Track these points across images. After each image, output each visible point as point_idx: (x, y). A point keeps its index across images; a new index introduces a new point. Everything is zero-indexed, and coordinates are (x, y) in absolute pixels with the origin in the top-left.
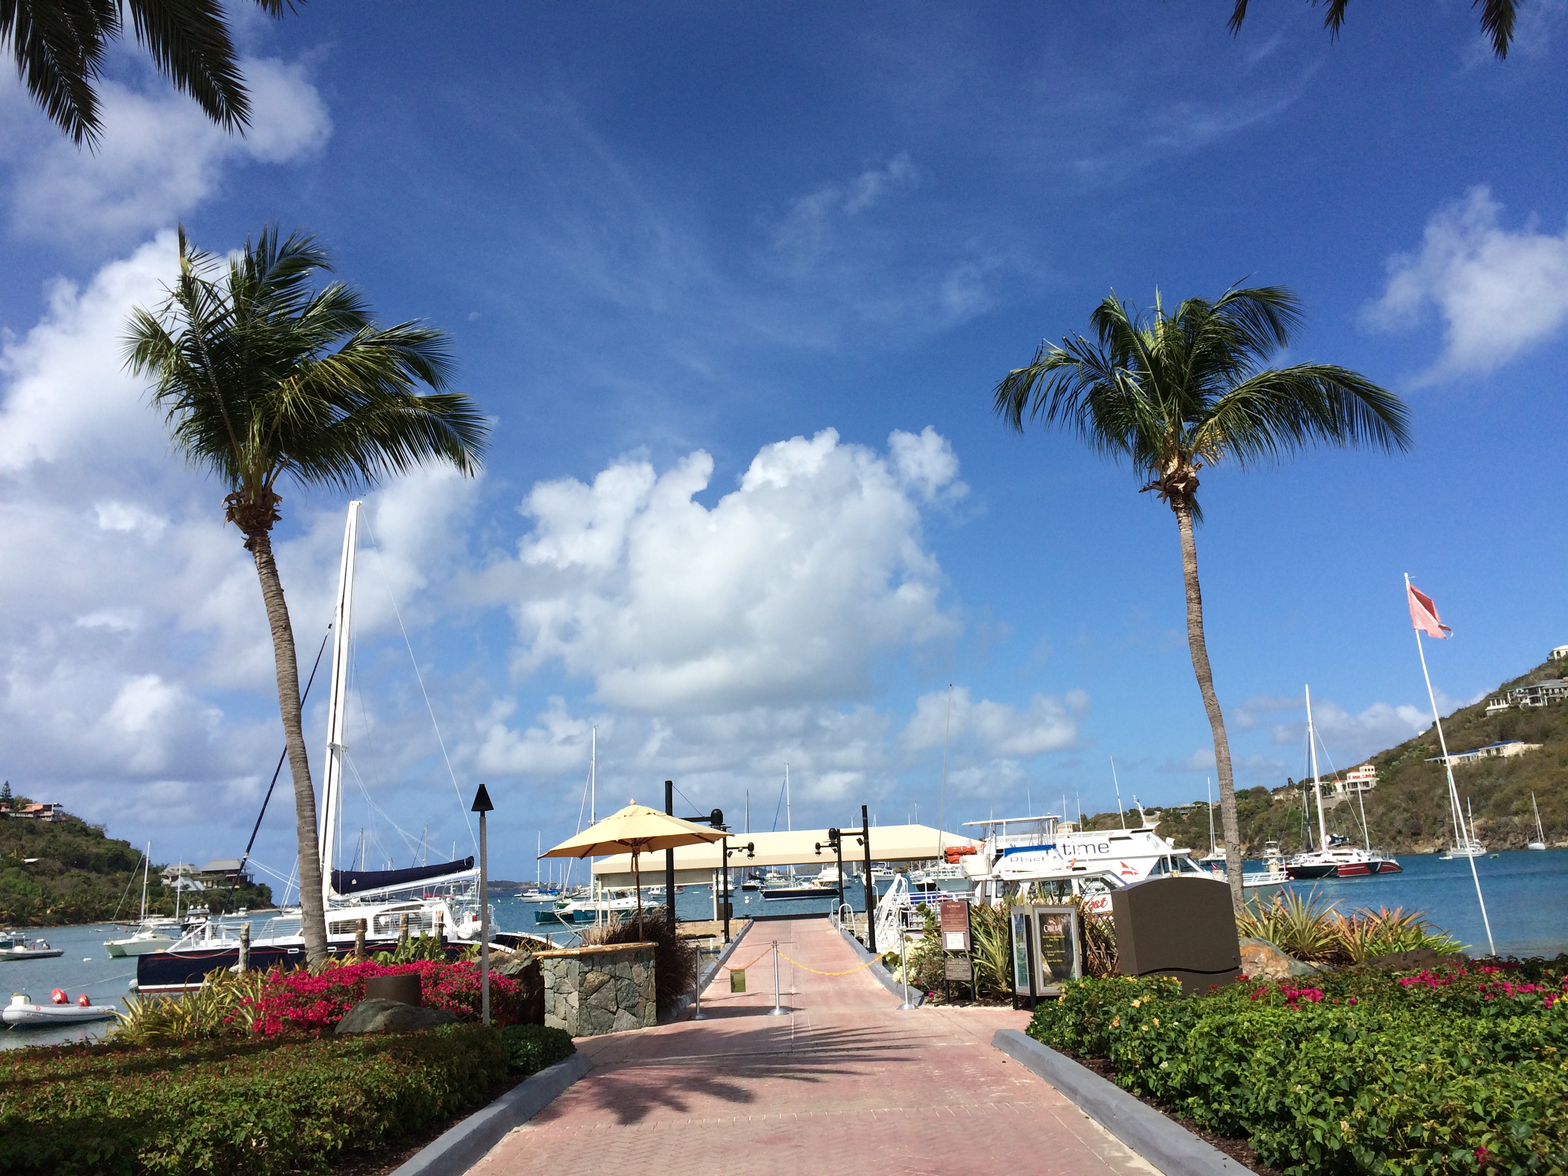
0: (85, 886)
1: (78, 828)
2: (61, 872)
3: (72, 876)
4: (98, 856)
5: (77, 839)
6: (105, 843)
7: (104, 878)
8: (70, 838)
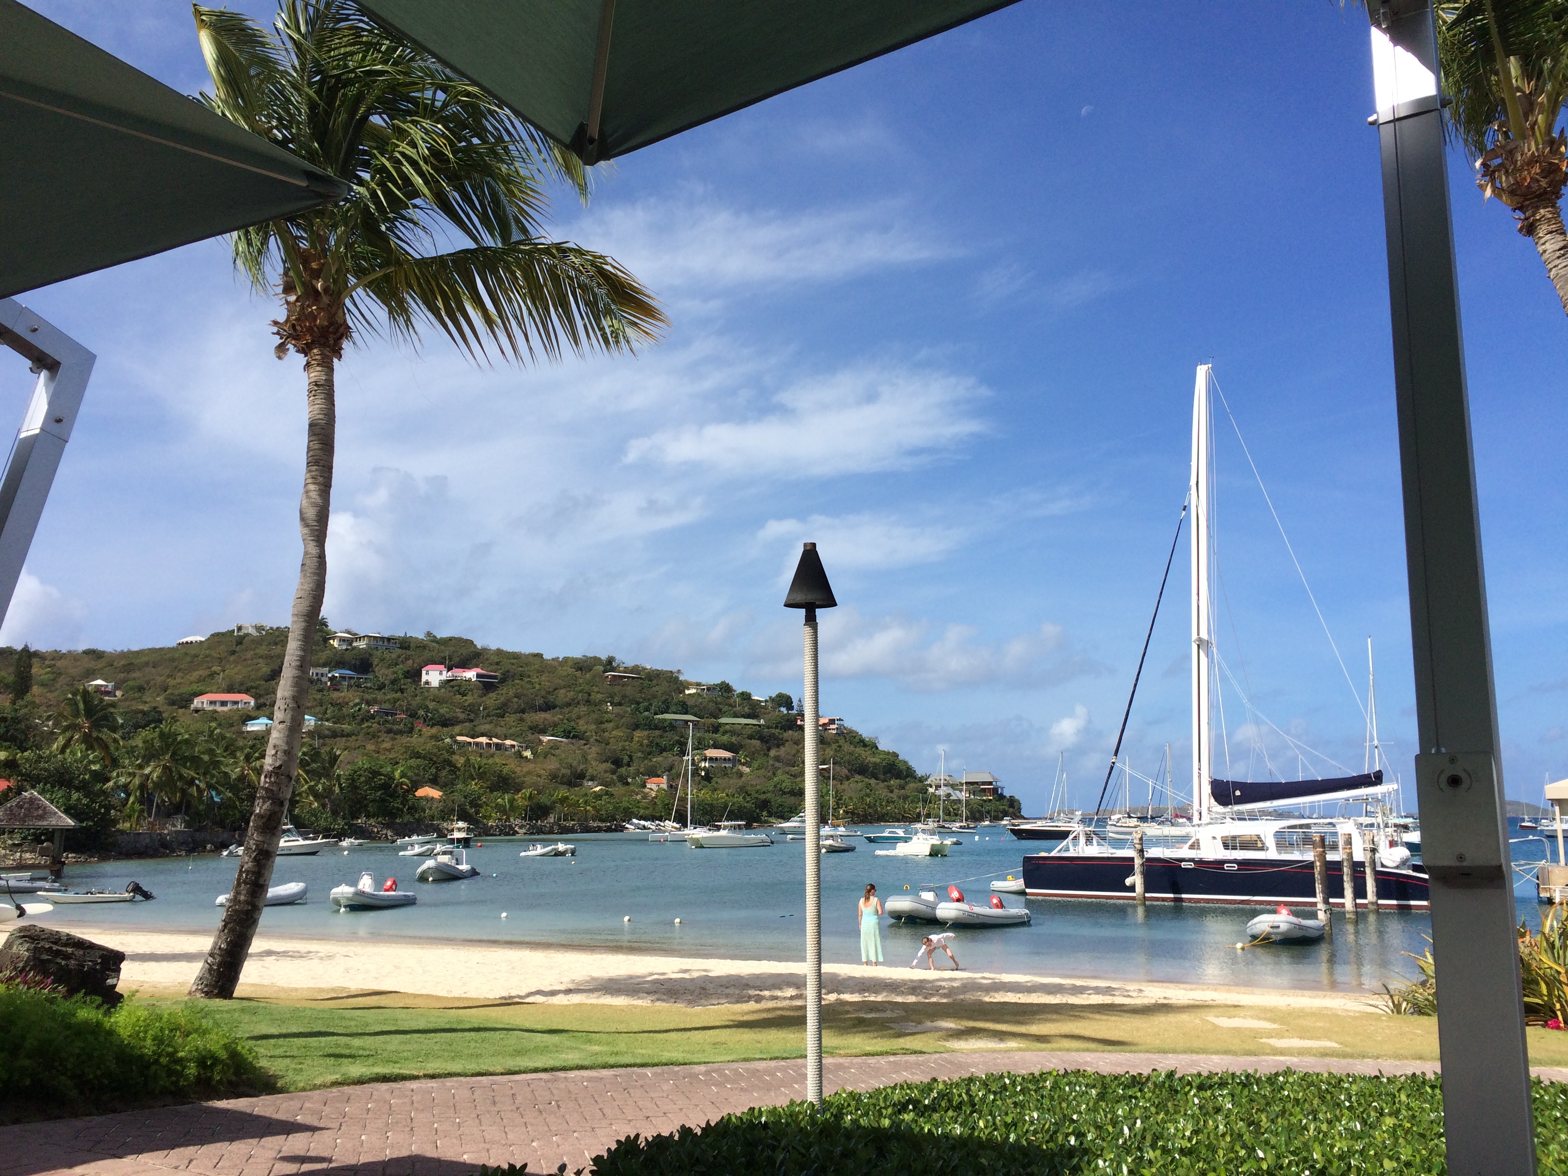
0: (868, 791)
1: (857, 740)
2: (848, 778)
3: (857, 782)
4: (875, 765)
5: (857, 749)
6: (879, 754)
7: (882, 785)
8: (852, 748)
